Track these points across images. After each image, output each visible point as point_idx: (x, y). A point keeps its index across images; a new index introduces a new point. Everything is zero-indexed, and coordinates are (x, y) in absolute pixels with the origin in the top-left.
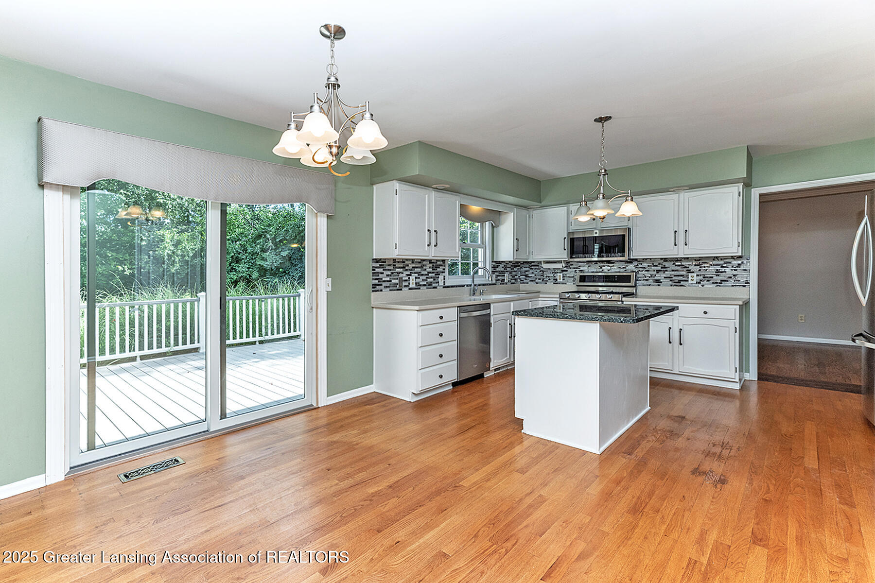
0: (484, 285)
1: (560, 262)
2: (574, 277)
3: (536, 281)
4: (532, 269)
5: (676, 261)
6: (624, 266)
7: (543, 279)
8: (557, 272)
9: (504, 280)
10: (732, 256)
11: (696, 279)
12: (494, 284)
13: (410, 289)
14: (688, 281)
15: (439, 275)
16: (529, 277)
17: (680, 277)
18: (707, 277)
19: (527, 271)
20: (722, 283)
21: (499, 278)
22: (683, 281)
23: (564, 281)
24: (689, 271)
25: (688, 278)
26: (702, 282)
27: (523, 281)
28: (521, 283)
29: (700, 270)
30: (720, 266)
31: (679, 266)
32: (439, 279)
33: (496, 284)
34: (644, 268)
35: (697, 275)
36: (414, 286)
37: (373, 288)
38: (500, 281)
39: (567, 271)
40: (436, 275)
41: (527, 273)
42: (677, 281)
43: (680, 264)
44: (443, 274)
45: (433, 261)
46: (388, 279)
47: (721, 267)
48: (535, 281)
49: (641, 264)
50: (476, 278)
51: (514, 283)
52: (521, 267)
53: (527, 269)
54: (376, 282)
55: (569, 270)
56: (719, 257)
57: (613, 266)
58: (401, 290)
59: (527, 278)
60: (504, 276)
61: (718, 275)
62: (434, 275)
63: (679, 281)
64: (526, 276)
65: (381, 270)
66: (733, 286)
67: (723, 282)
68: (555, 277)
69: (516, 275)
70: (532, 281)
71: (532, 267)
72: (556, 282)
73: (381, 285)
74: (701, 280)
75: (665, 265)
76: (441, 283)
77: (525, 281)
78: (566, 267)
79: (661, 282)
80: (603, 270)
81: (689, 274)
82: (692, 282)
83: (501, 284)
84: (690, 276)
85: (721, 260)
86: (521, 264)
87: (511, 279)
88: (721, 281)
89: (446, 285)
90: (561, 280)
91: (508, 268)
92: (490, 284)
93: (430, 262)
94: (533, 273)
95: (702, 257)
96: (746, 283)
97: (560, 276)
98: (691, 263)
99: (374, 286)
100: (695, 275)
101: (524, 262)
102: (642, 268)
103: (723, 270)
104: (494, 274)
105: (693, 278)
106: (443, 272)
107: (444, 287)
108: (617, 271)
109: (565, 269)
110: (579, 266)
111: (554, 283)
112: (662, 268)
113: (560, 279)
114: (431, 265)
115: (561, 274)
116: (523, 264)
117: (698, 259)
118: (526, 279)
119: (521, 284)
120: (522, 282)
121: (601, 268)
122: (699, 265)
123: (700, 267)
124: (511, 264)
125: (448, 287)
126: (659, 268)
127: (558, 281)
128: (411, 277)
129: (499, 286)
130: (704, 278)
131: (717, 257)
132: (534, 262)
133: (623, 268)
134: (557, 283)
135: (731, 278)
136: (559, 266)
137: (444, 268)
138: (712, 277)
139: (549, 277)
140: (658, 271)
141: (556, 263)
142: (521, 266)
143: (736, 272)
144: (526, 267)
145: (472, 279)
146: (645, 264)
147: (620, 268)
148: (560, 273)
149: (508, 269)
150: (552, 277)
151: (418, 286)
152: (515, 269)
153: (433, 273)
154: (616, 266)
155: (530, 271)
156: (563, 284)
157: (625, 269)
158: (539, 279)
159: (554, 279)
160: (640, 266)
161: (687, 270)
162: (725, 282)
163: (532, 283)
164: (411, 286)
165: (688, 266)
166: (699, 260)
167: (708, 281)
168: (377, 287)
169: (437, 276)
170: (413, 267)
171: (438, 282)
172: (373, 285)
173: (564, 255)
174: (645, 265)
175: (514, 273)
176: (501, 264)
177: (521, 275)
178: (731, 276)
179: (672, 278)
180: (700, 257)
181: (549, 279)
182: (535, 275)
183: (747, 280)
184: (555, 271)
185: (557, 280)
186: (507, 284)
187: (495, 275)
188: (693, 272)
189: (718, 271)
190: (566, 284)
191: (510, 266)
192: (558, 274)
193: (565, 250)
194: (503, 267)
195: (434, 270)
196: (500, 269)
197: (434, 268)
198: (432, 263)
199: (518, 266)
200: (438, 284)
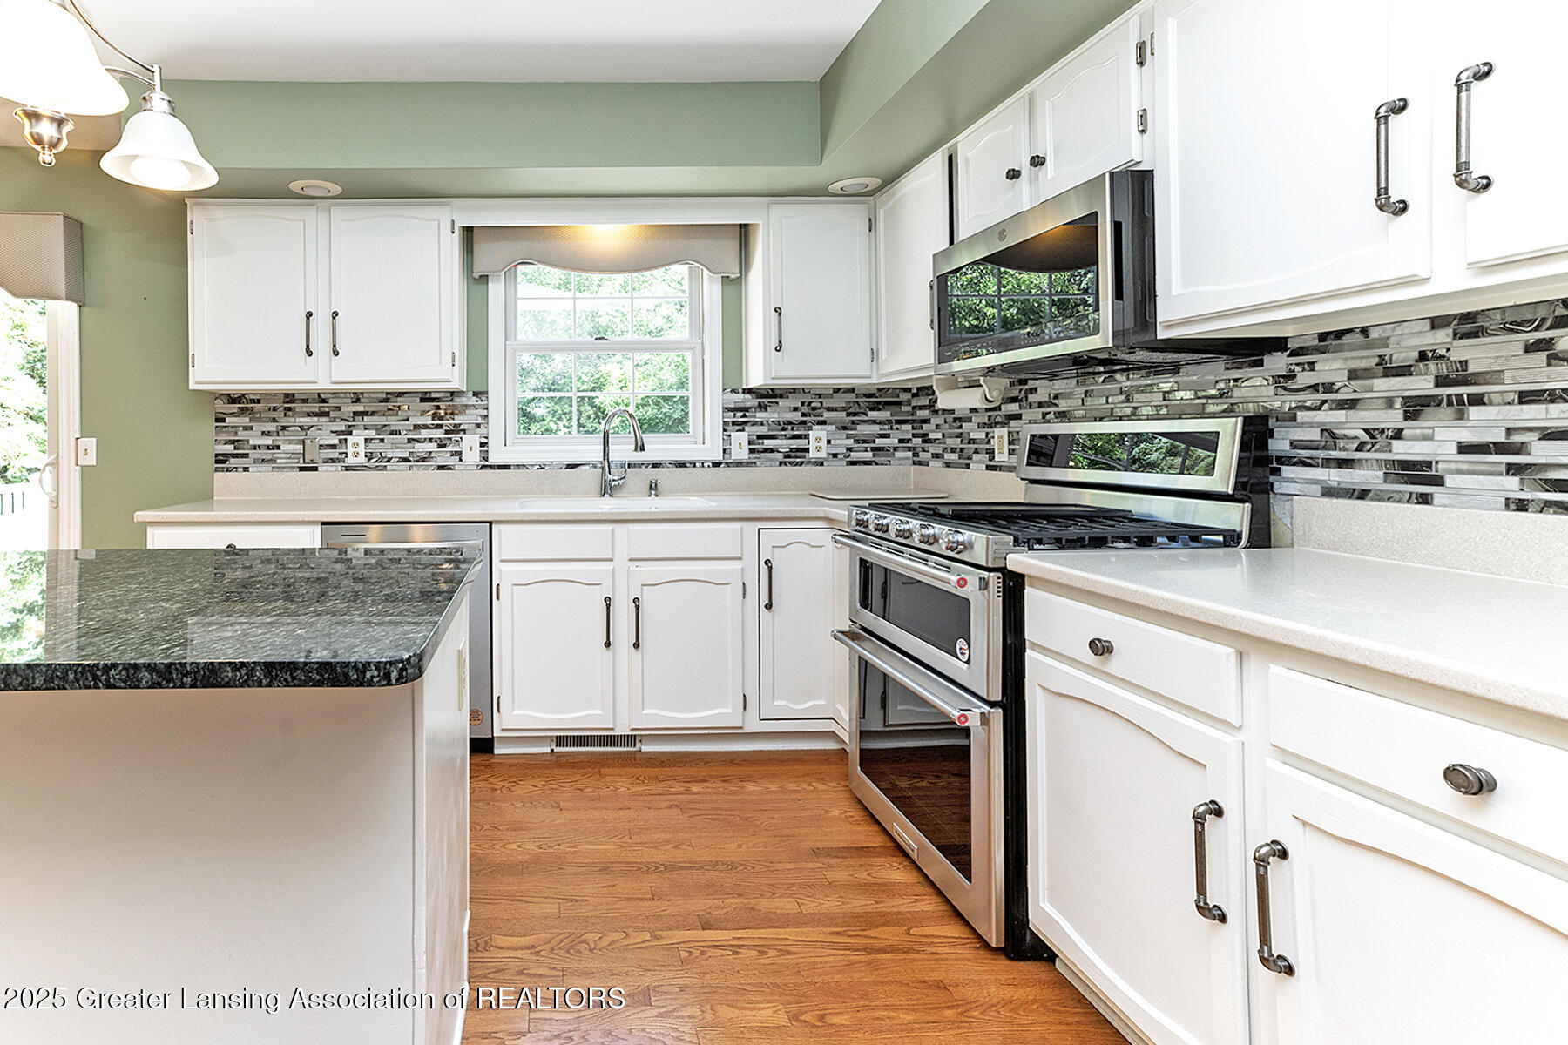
8: (996, 423)
9: (807, 450)
12: (739, 464)
13: (348, 469)
15: (462, 433)
21: (768, 443)
23: (1012, 458)
28: (914, 464)
33: (751, 465)
34: (1329, 388)
36: (362, 460)
37: (217, 462)
38: (782, 455)
40: (447, 432)
45: (433, 396)
46: (269, 441)
48: (943, 455)
49: (1312, 364)
51: (866, 463)
52: (913, 407)
54: (230, 448)
55: (1027, 415)
58: (315, 469)
60: (806, 437)
62: (438, 434)
64: (926, 439)
65: (245, 420)
68: (989, 441)
72: (993, 462)
73: (246, 456)
75: (1464, 363)
76: (472, 456)
83: (783, 464)
89: (492, 460)
90: (1006, 456)
91: (829, 409)
92: (716, 465)
93: (426, 398)
97: (1001, 438)
99: (221, 459)
102: (1314, 388)
104: (743, 430)
107: (483, 467)
109: (1014, 408)
111: (988, 467)
112: (1441, 381)
114: (428, 409)
115: (1005, 432)
119: (913, 467)
125: (492, 467)
126: (1421, 385)
127: (998, 456)
128: (349, 438)
129: (768, 471)
133: (1219, 393)
134: (994, 467)
137: (485, 412)
139: (974, 441)
140: (1415, 408)
145: (602, 447)
148: (1003, 425)
149: (826, 413)
150: (981, 440)
151: (378, 462)
153: (440, 427)
156: (1009, 470)
157: (1225, 401)
158: (953, 450)
159: (987, 451)
160: (1304, 378)
164: (351, 461)
168: (232, 460)
169: (458, 437)
170: (356, 414)
171: (459, 454)
172: (217, 455)
174: (1331, 368)
175: (864, 429)
176: (781, 396)
182: (943, 436)
184: (991, 419)
186: (822, 464)
187: (745, 434)
191: (844, 404)
192: (997, 432)
194: (796, 409)
195: (441, 418)
196: (782, 411)
197: (442, 413)
198: (432, 400)
199: (899, 403)
200: (458, 458)
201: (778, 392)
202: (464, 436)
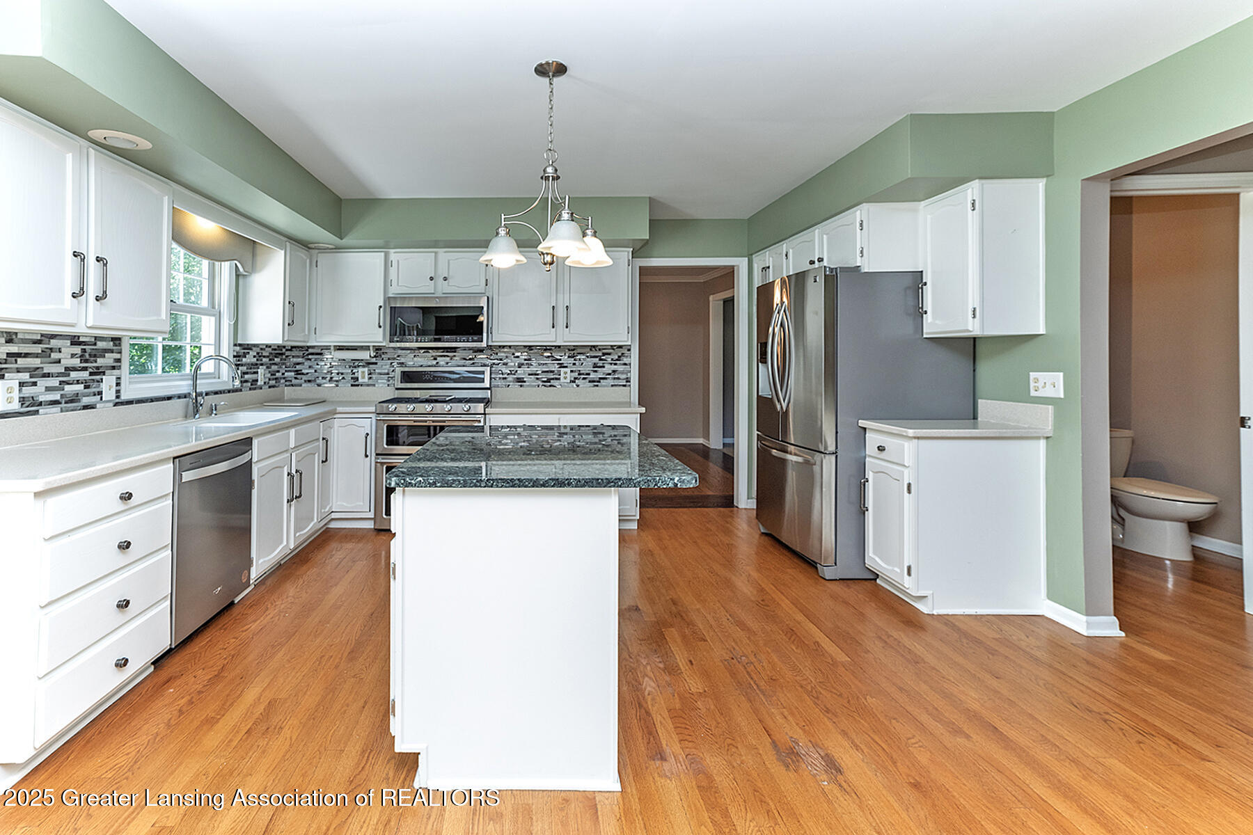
0: (216, 393)
1: (367, 348)
2: (388, 374)
3: (318, 381)
4: (310, 360)
5: (546, 350)
6: (471, 357)
7: (331, 378)
8: (359, 366)
9: (257, 380)
10: (612, 346)
11: (570, 376)
12: (238, 390)
14: (559, 379)
15: (104, 373)
16: (303, 374)
17: (550, 374)
18: (583, 374)
19: (298, 364)
20: (600, 382)
21: (247, 377)
22: (553, 379)
23: (371, 380)
24: (562, 366)
25: (560, 375)
26: (577, 381)
27: (291, 381)
28: (286, 386)
29: (574, 364)
30: (598, 359)
31: (549, 357)
32: (104, 387)
33: (241, 390)
35: (572, 371)
38: (249, 384)
39: (376, 363)
40: (91, 374)
41: (298, 367)
42: (546, 379)
43: (550, 355)
44: (116, 372)
45: (81, 339)
47: (601, 360)
48: (315, 381)
49: (497, 353)
50: (200, 379)
51: (274, 386)
52: (287, 356)
53: (300, 360)
55: (380, 363)
56: (597, 346)
57: (455, 356)
59: (299, 376)
60: (257, 373)
61: (596, 371)
62: (85, 375)
63: (549, 380)
64: (298, 372)
66: (612, 386)
67: (602, 381)
68: (354, 373)
69: (278, 371)
70: (309, 381)
71: (310, 357)
72: (356, 383)
74: (575, 378)
76: (109, 394)
77: (294, 381)
78: (375, 356)
79: (525, 382)
80: (437, 363)
81: (562, 369)
82: (565, 381)
83: (250, 389)
84: (562, 373)
85: (600, 350)
86: (287, 350)
87: (269, 379)
88: (600, 378)
89: (124, 397)
90: (366, 380)
91: (264, 357)
92: (230, 391)
93: (74, 340)
94: (310, 367)
95: (577, 346)
96: (627, 382)
97: (363, 372)
98: (563, 354)
100: (568, 370)
101: (292, 347)
102: (497, 359)
103: (601, 365)
104: (237, 369)
105: (566, 375)
106: (114, 368)
107: (116, 404)
108: (459, 364)
109: (374, 360)
110: (398, 356)
111: (352, 385)
112: (525, 360)
113: (363, 377)
114: (77, 350)
115: (366, 370)
116: (290, 350)
117: (573, 348)
118: (296, 378)
119: (286, 388)
120: (287, 383)
121: (435, 359)
122: (573, 357)
123: (575, 360)
124: (270, 349)
125: (130, 402)
126: (522, 360)
127: (360, 380)
129: (247, 394)
130: (579, 374)
131: (594, 346)
132: (313, 347)
133: (470, 359)
134: (358, 385)
135: (610, 374)
136: (365, 355)
137: (117, 356)
138: (589, 374)
139: (342, 374)
141: (356, 349)
142: (288, 353)
143: (616, 366)
144: (298, 357)
145: (190, 383)
146: (503, 354)
147: (465, 359)
148: (364, 366)
149: (264, 360)
150: (347, 373)
151: (31, 407)
152: (276, 359)
153: (85, 369)
154: (459, 356)
155: (306, 364)
156: (368, 385)
157: (472, 362)
159: (352, 378)
161: (558, 364)
162: (605, 381)
163: (309, 384)
164: (4, 408)
165: (559, 358)
166: (574, 350)
167: (584, 379)
169: (98, 377)
171: (100, 393)
173: (378, 337)
175: (274, 368)
176: (251, 349)
177: (286, 371)
178: (610, 372)
179: (538, 375)
180: (574, 346)
181: (343, 378)
182: (316, 371)
183: (627, 378)
184: (355, 364)
185: (357, 379)
186: (261, 389)
187: (238, 372)
188: (566, 367)
189: (595, 366)
190: (374, 385)
191: (268, 354)
192: (361, 370)
193: (380, 327)
194: (254, 357)
195: (86, 361)
196: (250, 359)
197: (87, 357)
198: (80, 343)
199: (282, 354)
200: (99, 397)
201: (250, 346)
202: (104, 377)
